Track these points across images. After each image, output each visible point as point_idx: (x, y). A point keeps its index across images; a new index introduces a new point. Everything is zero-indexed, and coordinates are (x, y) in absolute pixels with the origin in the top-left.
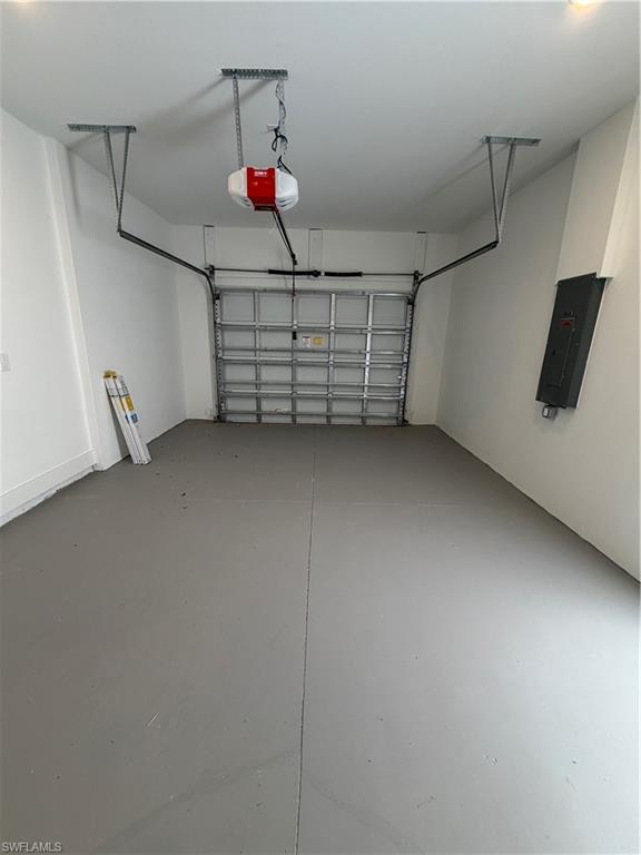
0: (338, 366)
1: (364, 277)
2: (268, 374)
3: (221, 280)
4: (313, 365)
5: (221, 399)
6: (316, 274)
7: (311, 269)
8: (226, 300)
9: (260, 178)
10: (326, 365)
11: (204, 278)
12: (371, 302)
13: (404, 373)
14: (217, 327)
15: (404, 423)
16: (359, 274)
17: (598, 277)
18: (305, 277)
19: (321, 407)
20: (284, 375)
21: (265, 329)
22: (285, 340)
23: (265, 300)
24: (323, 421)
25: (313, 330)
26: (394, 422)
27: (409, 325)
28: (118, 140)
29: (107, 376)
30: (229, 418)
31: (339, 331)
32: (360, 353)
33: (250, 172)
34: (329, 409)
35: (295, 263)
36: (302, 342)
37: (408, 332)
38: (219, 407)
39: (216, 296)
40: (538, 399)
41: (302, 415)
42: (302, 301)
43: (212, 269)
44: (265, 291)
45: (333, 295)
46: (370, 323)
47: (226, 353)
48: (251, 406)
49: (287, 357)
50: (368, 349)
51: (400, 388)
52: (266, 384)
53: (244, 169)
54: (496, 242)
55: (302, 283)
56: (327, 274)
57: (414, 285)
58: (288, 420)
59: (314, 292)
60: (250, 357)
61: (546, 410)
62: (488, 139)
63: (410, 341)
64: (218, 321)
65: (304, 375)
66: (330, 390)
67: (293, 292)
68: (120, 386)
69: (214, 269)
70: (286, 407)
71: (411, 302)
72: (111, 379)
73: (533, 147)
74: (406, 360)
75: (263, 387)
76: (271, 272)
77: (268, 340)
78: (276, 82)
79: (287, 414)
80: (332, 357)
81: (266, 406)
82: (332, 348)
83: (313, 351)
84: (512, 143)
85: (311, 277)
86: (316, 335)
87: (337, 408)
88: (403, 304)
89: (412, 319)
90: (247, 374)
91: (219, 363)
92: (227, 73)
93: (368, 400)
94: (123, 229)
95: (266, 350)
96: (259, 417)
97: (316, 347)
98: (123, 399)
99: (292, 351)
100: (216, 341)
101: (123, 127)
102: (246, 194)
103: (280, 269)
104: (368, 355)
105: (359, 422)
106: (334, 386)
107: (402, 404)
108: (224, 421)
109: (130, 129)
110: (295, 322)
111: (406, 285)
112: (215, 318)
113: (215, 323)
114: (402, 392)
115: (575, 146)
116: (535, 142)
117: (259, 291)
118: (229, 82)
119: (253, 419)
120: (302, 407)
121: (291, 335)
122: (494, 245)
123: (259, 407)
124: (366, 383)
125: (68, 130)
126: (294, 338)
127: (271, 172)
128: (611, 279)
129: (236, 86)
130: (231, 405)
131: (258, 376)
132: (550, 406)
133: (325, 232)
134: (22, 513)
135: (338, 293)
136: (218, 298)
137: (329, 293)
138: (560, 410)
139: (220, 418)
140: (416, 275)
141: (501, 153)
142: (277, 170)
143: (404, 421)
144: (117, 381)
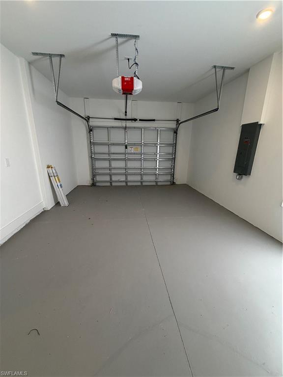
0: (145, 160)
1: (156, 121)
2: (115, 164)
3: (93, 122)
4: (135, 160)
5: (94, 176)
6: (135, 120)
7: (133, 118)
8: (95, 131)
9: (127, 81)
10: (140, 160)
11: (85, 121)
12: (159, 132)
13: (173, 162)
14: (91, 144)
15: (173, 183)
16: (154, 120)
17: (259, 123)
18: (130, 121)
19: (138, 178)
20: (122, 164)
21: (113, 144)
22: (122, 149)
23: (113, 131)
24: (139, 184)
25: (135, 144)
26: (169, 183)
27: (175, 142)
28: (56, 60)
29: (48, 167)
30: (97, 184)
31: (145, 145)
32: (155, 154)
33: (123, 78)
34: (142, 179)
35: (126, 115)
36: (129, 150)
37: (174, 145)
38: (93, 179)
39: (90, 130)
40: (234, 172)
41: (130, 182)
42: (129, 132)
43: (89, 118)
44: (113, 127)
45: (143, 129)
46: (159, 141)
47: (96, 155)
48: (107, 178)
49: (122, 157)
50: (158, 152)
51: (172, 169)
52: (114, 168)
53: (120, 77)
54: (218, 109)
55: (129, 124)
56: (140, 120)
57: (177, 125)
58: (124, 184)
59: (135, 128)
60: (106, 157)
61: (238, 176)
62: (215, 67)
63: (175, 149)
64: (92, 141)
65: (130, 164)
66: (142, 170)
67: (126, 128)
68: (54, 172)
69: (90, 118)
70: (123, 178)
71: (176, 132)
72: (50, 169)
73: (232, 71)
74: (174, 157)
75: (112, 170)
76: (116, 119)
77: (114, 149)
78: (135, 40)
79: (124, 181)
80: (142, 156)
81: (114, 178)
82: (142, 152)
83: (134, 154)
84: (224, 68)
85: (133, 121)
86: (136, 147)
87: (145, 178)
88: (172, 133)
89: (176, 139)
90: (106, 164)
91: (92, 159)
92: (113, 35)
93: (158, 174)
94: (58, 101)
95: (114, 154)
96: (111, 183)
97: (135, 152)
98: (56, 177)
99: (125, 154)
100: (91, 150)
101: (58, 55)
102: (121, 88)
103: (119, 118)
104: (158, 155)
105: (154, 184)
106: (144, 169)
107: (173, 175)
108: (95, 186)
109: (62, 56)
110: (126, 141)
111: (173, 125)
112: (90, 140)
113: (90, 142)
114: (173, 171)
115: (248, 71)
116: (232, 68)
117: (110, 127)
118: (114, 39)
119: (109, 184)
120: (130, 178)
121: (124, 147)
122: (216, 110)
123: (111, 179)
124: (158, 167)
125: (32, 55)
126: (126, 148)
127: (132, 79)
128: (263, 124)
129: (117, 41)
130: (98, 178)
131: (110, 165)
132: (239, 175)
133: (138, 101)
134: (17, 231)
135: (145, 128)
136: (91, 131)
137: (141, 128)
138: (244, 176)
139: (93, 184)
140: (177, 121)
141: (220, 72)
142: (134, 78)
143: (174, 183)
144: (53, 169)
